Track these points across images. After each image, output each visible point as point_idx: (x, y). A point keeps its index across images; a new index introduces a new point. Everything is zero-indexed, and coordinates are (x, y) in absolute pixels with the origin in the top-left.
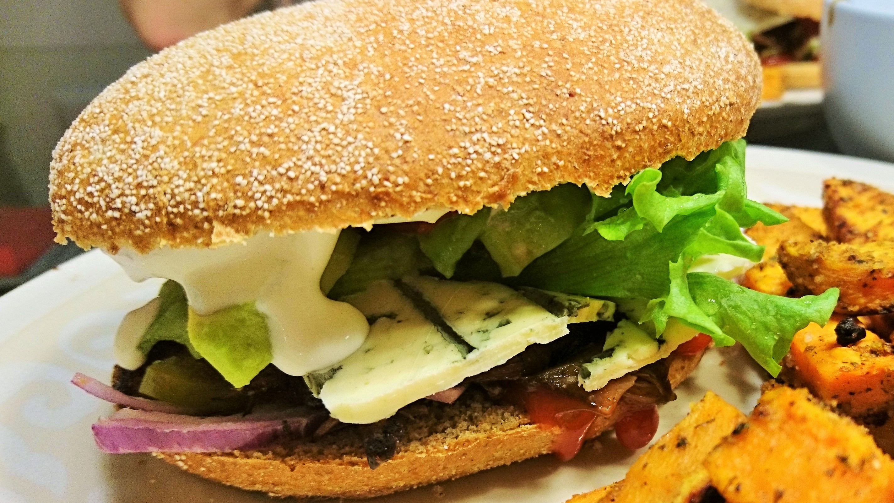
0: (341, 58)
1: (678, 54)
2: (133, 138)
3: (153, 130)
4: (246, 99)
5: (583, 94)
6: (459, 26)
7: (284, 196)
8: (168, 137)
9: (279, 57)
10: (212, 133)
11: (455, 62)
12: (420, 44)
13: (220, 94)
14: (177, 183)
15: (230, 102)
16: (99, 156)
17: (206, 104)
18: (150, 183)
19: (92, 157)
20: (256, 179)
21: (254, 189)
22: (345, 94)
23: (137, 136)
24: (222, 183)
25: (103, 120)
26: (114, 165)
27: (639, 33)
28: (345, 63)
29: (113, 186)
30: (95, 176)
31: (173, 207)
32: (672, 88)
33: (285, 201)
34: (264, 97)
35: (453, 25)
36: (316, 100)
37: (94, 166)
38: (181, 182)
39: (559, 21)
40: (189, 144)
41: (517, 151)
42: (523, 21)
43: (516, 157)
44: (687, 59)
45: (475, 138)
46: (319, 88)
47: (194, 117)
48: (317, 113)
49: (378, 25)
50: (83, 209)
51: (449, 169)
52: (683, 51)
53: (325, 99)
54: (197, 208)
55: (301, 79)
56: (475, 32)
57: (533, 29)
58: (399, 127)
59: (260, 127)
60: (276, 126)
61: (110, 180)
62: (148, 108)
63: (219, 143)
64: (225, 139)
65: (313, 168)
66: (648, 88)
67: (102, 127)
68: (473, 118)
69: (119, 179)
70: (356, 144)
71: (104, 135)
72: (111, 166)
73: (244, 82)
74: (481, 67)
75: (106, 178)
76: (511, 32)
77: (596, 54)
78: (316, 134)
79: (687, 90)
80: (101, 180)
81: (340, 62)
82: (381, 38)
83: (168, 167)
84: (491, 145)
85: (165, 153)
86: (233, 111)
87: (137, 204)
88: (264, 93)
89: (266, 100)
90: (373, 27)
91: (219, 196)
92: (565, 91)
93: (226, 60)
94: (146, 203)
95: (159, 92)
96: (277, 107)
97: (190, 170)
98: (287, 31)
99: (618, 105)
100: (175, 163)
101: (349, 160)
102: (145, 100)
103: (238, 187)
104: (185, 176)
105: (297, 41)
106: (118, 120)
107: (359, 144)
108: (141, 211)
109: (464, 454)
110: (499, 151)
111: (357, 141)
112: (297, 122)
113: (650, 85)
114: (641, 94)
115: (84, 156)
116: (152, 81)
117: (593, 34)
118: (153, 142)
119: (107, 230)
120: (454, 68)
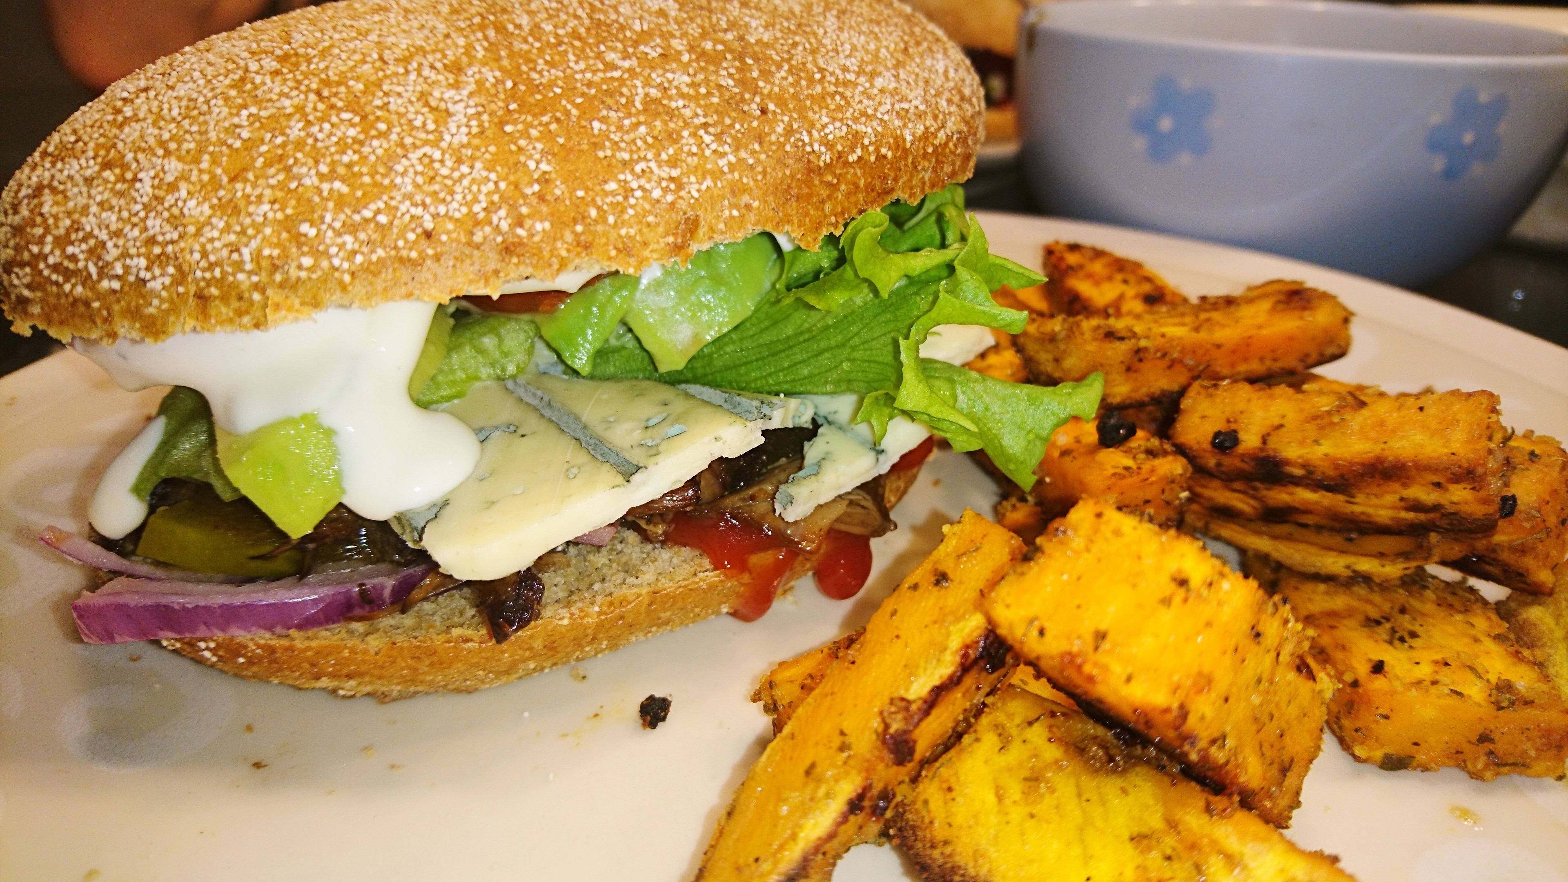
0: (440, 61)
1: (889, 65)
2: (136, 175)
3: (166, 161)
4: (307, 115)
5: (779, 111)
6: (599, 20)
7: (373, 252)
8: (191, 170)
9: (349, 58)
10: (260, 162)
11: (601, 66)
12: (548, 42)
13: (266, 109)
14: (209, 235)
15: (282, 119)
16: (82, 201)
17: (245, 123)
18: (168, 237)
19: (71, 204)
20: (330, 226)
21: (328, 241)
22: (452, 108)
23: (141, 170)
24: (279, 234)
25: (83, 152)
26: (109, 213)
27: (838, 36)
28: (445, 66)
29: (110, 244)
30: (77, 230)
31: (204, 270)
32: (889, 107)
33: (374, 258)
34: (333, 112)
35: (591, 18)
36: (411, 116)
37: (76, 216)
38: (216, 234)
39: (731, 18)
40: (225, 179)
41: (696, 186)
42: (685, 16)
43: (696, 195)
44: (901, 71)
45: (638, 169)
46: (414, 99)
47: (230, 141)
48: (414, 133)
49: (483, 18)
50: (61, 279)
51: (605, 212)
52: (894, 62)
53: (423, 114)
54: (242, 270)
55: (386, 88)
56: (622, 28)
57: (699, 26)
58: (533, 152)
59: (332, 154)
60: (355, 152)
61: (103, 235)
62: (156, 132)
63: (273, 177)
64: (279, 171)
65: (413, 210)
66: (859, 106)
67: (83, 161)
68: (634, 141)
69: (118, 234)
70: (473, 175)
71: (88, 173)
72: (104, 215)
73: (301, 92)
74: (636, 74)
75: (96, 232)
76: (670, 28)
77: (788, 61)
78: (415, 162)
79: (907, 111)
80: (90, 235)
81: (439, 65)
82: (491, 33)
83: (196, 212)
84: (661, 179)
85: (189, 193)
86: (288, 131)
87: (148, 269)
88: (332, 107)
89: (338, 115)
90: (477, 20)
91: (276, 252)
92: (754, 106)
93: (270, 64)
94: (162, 267)
95: (170, 110)
96: (354, 126)
97: (229, 216)
98: (352, 26)
99: (824, 126)
100: (206, 208)
101: (464, 197)
102: (150, 121)
103: (303, 239)
104: (221, 224)
105: (369, 38)
106: (108, 151)
107: (478, 176)
108: (154, 278)
109: (622, 618)
110: (672, 186)
111: (475, 171)
112: (385, 145)
113: (861, 102)
114: (853, 114)
115: (56, 203)
116: (156, 96)
117: (779, 35)
118: (169, 178)
119: (99, 310)
120: (601, 75)
